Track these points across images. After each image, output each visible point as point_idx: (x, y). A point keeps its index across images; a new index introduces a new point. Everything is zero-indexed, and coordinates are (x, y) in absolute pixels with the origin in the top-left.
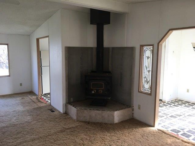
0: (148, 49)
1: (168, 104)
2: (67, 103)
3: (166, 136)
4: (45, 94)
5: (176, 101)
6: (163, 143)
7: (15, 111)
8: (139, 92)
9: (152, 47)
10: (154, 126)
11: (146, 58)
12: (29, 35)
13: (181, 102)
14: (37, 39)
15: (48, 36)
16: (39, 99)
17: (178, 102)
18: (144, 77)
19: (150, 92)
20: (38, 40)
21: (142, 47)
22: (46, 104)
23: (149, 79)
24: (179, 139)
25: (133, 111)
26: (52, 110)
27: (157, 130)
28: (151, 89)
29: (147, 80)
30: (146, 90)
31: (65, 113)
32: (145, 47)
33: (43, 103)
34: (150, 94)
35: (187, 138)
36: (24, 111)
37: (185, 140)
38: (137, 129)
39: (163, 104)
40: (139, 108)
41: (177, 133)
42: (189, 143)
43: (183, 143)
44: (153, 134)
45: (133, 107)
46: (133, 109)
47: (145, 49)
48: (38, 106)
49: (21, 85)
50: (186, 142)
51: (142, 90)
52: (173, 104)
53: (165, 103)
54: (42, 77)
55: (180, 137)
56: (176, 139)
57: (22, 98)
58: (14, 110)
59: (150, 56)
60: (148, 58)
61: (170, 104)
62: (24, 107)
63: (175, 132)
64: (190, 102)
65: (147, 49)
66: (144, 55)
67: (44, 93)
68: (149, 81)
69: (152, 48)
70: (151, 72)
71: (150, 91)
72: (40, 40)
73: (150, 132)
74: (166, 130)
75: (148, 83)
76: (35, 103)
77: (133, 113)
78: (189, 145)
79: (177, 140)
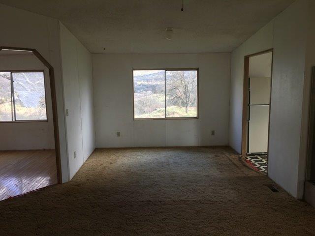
2: (309, 181)
4: (253, 154)
7: (208, 176)
12: (231, 53)
14: (245, 57)
15: (271, 50)
16: (244, 161)
20: (247, 59)
22: (257, 172)
26: (274, 188)
31: (301, 200)
33: (252, 170)
36: (222, 179)
48: (244, 175)
49: (213, 133)
54: (249, 123)
57: (216, 156)
58: (207, 174)
62: (221, 172)
67: (250, 151)
72: (251, 59)
76: (237, 167)
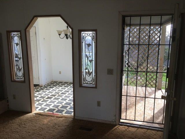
0: (16, 35)
1: (45, 87)
3: (43, 117)
5: (51, 84)
6: (40, 125)
8: (12, 81)
9: (19, 33)
10: (31, 112)
11: (15, 45)
13: (56, 83)
17: (53, 84)
18: (15, 65)
19: (24, 80)
21: (8, 33)
23: (21, 66)
24: (54, 117)
25: (8, 102)
27: (34, 114)
28: (24, 76)
29: (19, 67)
30: (20, 78)
32: (12, 33)
34: (24, 82)
35: (60, 114)
37: (59, 116)
38: (14, 120)
39: (40, 88)
40: (14, 98)
41: (53, 111)
42: (62, 117)
43: (57, 118)
44: (31, 120)
45: (7, 98)
46: (8, 100)
47: (12, 35)
50: (59, 117)
51: (15, 79)
52: (49, 87)
53: (42, 88)
55: (55, 114)
56: (51, 117)
59: (18, 43)
60: (17, 44)
61: (46, 87)
63: (51, 111)
64: (63, 82)
65: (14, 36)
66: (12, 42)
68: (21, 68)
69: (20, 35)
70: (22, 59)
71: (23, 78)
73: (27, 119)
74: (43, 111)
75: (20, 70)
77: (8, 105)
78: (63, 119)
79: (53, 118)
